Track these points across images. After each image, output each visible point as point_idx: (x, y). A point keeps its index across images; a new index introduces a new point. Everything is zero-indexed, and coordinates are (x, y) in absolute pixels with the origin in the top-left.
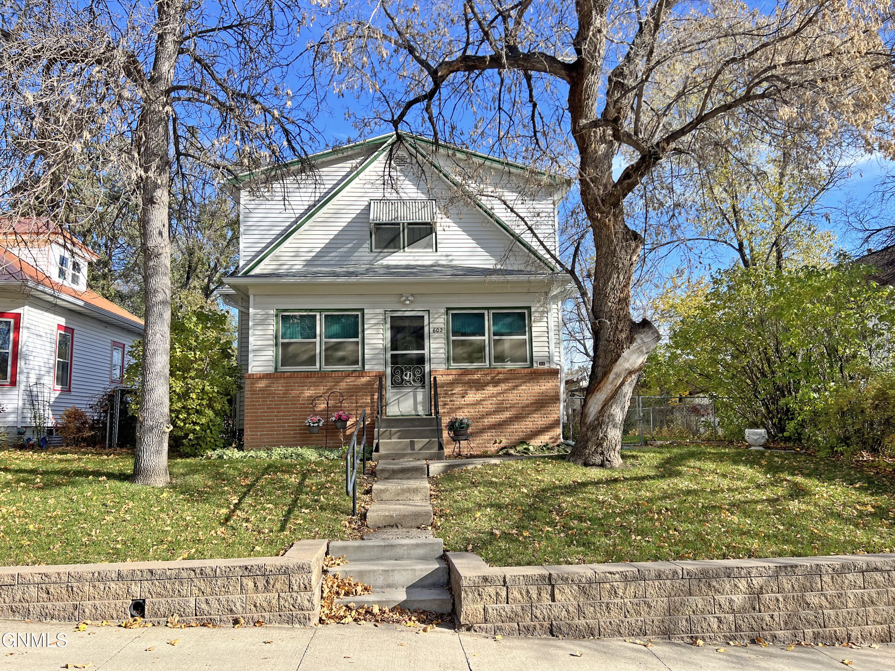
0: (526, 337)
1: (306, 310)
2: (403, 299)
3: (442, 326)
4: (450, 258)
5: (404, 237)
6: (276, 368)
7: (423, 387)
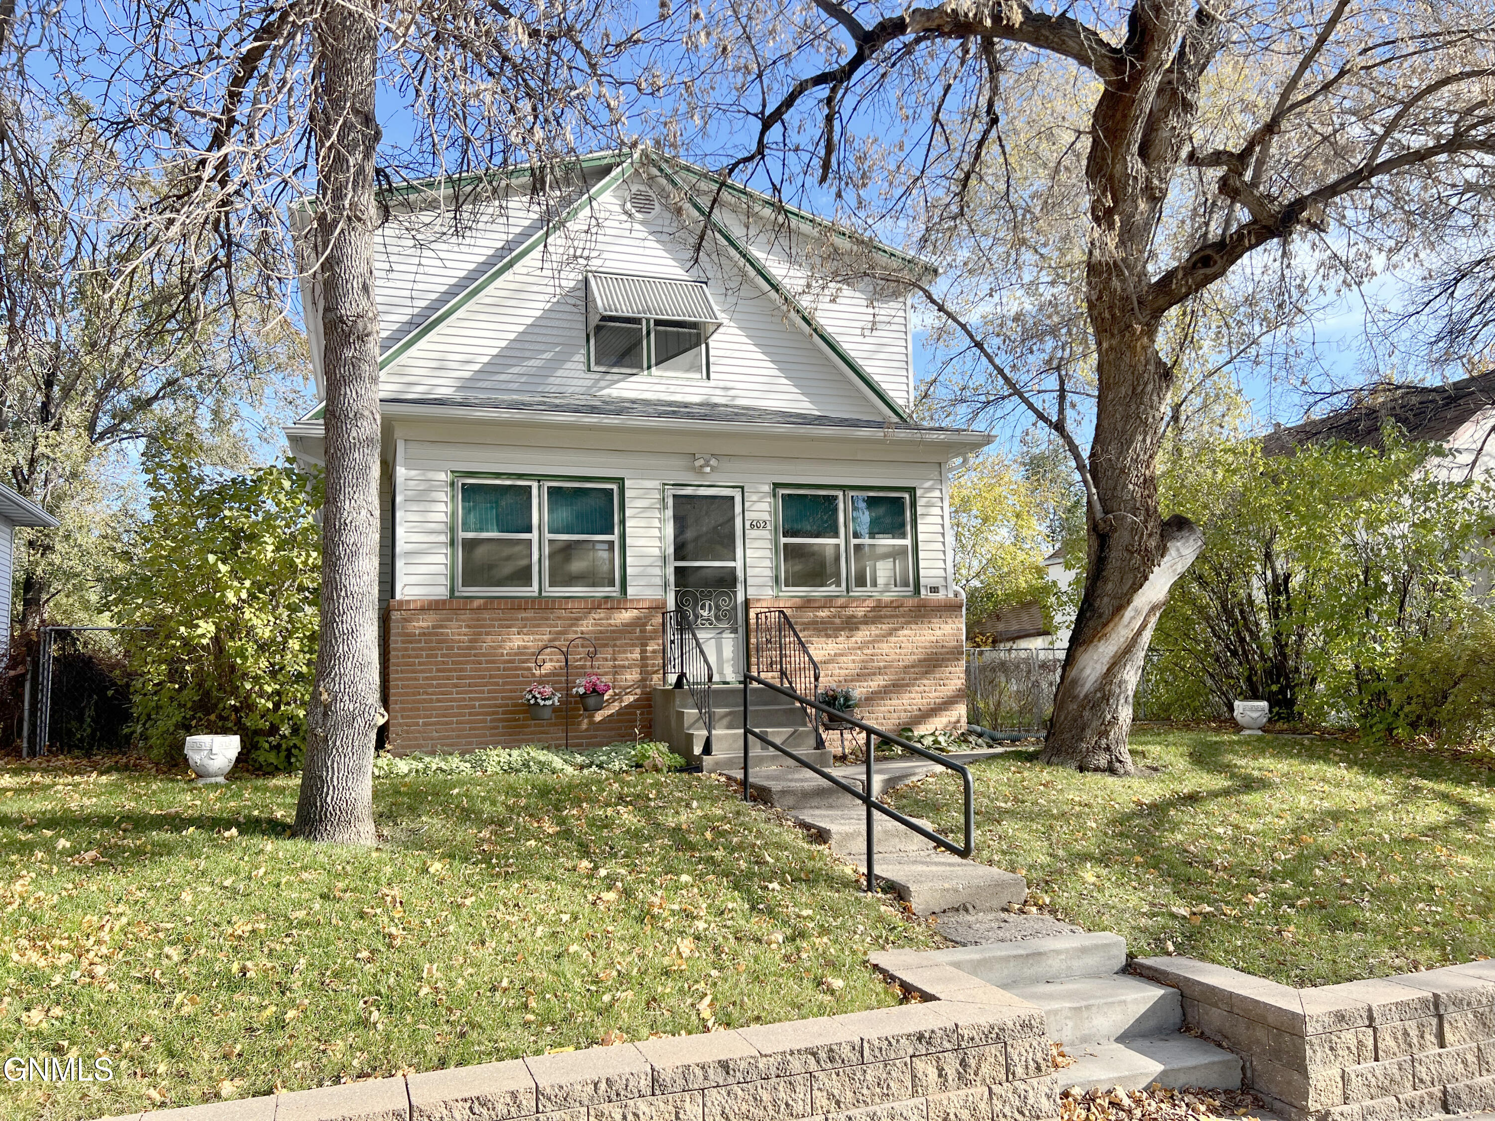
0: (907, 542)
1: (509, 476)
2: (698, 463)
3: (766, 517)
4: (732, 393)
5: (649, 347)
6: (452, 591)
7: (735, 631)
